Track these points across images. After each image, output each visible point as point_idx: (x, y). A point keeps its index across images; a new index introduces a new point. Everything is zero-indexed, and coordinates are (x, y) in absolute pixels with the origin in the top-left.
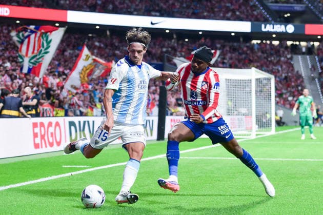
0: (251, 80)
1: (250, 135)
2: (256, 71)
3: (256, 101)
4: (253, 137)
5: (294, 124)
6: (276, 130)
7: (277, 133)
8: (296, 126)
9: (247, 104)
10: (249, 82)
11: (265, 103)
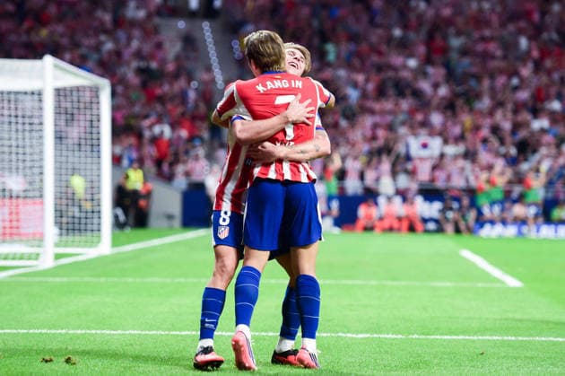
0: (40, 94)
1: (37, 256)
2: (56, 66)
3: (56, 156)
4: (47, 262)
5: (165, 223)
6: (115, 243)
7: (116, 250)
8: (171, 228)
9: (28, 164)
10: (36, 97)
11: (83, 160)
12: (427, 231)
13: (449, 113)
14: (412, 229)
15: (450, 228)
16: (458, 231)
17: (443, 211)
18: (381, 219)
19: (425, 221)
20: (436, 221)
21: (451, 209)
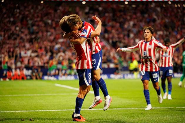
12: (27, 79)
13: (31, 44)
14: (23, 79)
15: (34, 78)
16: (37, 79)
17: (32, 73)
18: (13, 76)
19: (27, 76)
20: (30, 76)
21: (34, 72)
